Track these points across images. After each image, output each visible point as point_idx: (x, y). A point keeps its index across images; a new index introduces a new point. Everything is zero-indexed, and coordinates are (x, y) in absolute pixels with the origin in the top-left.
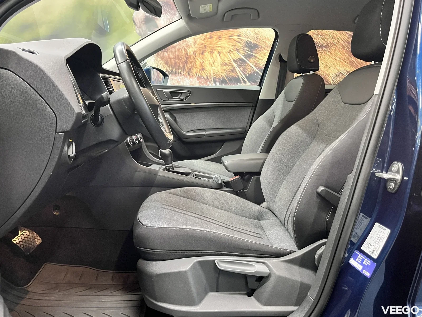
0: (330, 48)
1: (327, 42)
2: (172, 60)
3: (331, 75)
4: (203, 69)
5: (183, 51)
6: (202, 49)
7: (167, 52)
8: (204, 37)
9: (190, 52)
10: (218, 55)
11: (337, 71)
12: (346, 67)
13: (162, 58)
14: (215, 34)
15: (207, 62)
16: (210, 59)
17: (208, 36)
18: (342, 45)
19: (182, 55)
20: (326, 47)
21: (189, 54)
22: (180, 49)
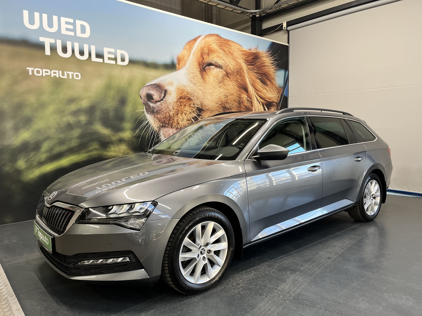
2: (163, 119)
4: (178, 124)
5: (168, 114)
6: (177, 112)
7: (159, 114)
8: (178, 106)
9: (171, 114)
10: (185, 115)
13: (157, 118)
14: (183, 104)
15: (180, 119)
16: (181, 117)
17: (179, 105)
18: (236, 108)
19: (167, 116)
20: (230, 109)
21: (171, 115)
22: (166, 112)
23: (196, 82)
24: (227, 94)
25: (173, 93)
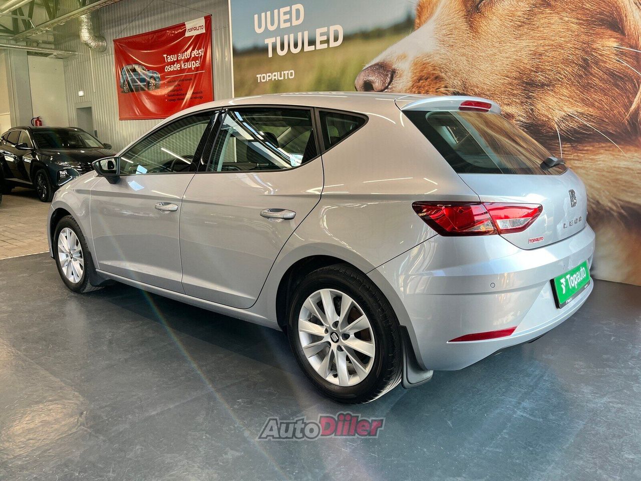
0: (553, 86)
1: (549, 79)
3: (556, 119)
11: (564, 113)
12: (577, 107)
23: (454, 41)
24: (542, 49)
25: (405, 73)
